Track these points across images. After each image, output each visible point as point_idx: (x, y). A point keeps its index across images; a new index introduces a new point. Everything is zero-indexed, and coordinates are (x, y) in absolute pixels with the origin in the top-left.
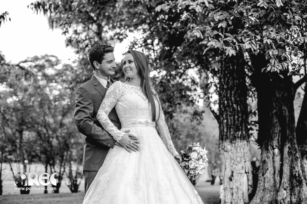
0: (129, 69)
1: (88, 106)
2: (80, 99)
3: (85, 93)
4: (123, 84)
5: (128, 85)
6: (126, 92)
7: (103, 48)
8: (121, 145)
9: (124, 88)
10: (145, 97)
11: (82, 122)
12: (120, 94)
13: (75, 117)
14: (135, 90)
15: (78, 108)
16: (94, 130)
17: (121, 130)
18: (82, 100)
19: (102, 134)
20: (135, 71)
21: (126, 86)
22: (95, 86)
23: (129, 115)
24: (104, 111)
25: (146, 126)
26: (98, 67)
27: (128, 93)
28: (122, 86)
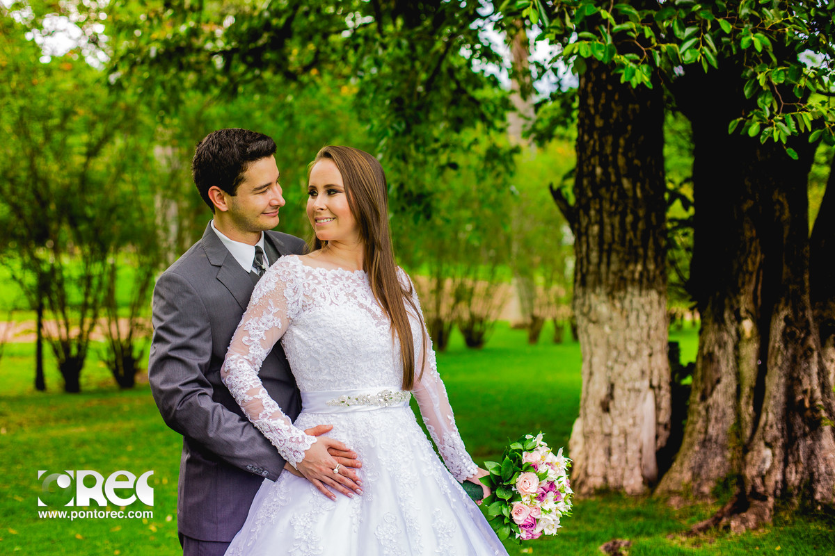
0: (326, 214)
1: (194, 343)
2: (167, 318)
3: (184, 297)
4: (307, 268)
5: (323, 270)
6: (316, 296)
7: (240, 146)
8: (301, 474)
9: (310, 282)
10: (378, 309)
11: (178, 398)
12: (298, 301)
13: (153, 379)
14: (347, 283)
15: (163, 349)
16: (215, 425)
17: (303, 418)
18: (174, 321)
19: (243, 439)
20: (348, 221)
21: (318, 275)
22: (217, 269)
23: (329, 374)
24: (245, 357)
25: (382, 411)
26: (224, 203)
27: (325, 298)
28: (304, 274)
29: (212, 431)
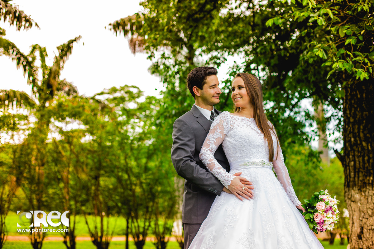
0: (238, 96)
1: (188, 143)
2: (178, 134)
3: (184, 126)
4: (232, 116)
5: (238, 117)
6: (235, 125)
7: (204, 70)
8: (230, 192)
9: (233, 120)
10: (259, 131)
11: (182, 162)
12: (228, 127)
13: (172, 157)
14: (247, 122)
15: (176, 146)
16: (196, 172)
17: (231, 172)
18: (181, 135)
19: (207, 178)
20: (247, 99)
21: (236, 118)
22: (197, 118)
23: (240, 154)
24: (208, 148)
25: (261, 168)
26: (199, 93)
27: (238, 126)
28: (230, 117)
29: (195, 174)
